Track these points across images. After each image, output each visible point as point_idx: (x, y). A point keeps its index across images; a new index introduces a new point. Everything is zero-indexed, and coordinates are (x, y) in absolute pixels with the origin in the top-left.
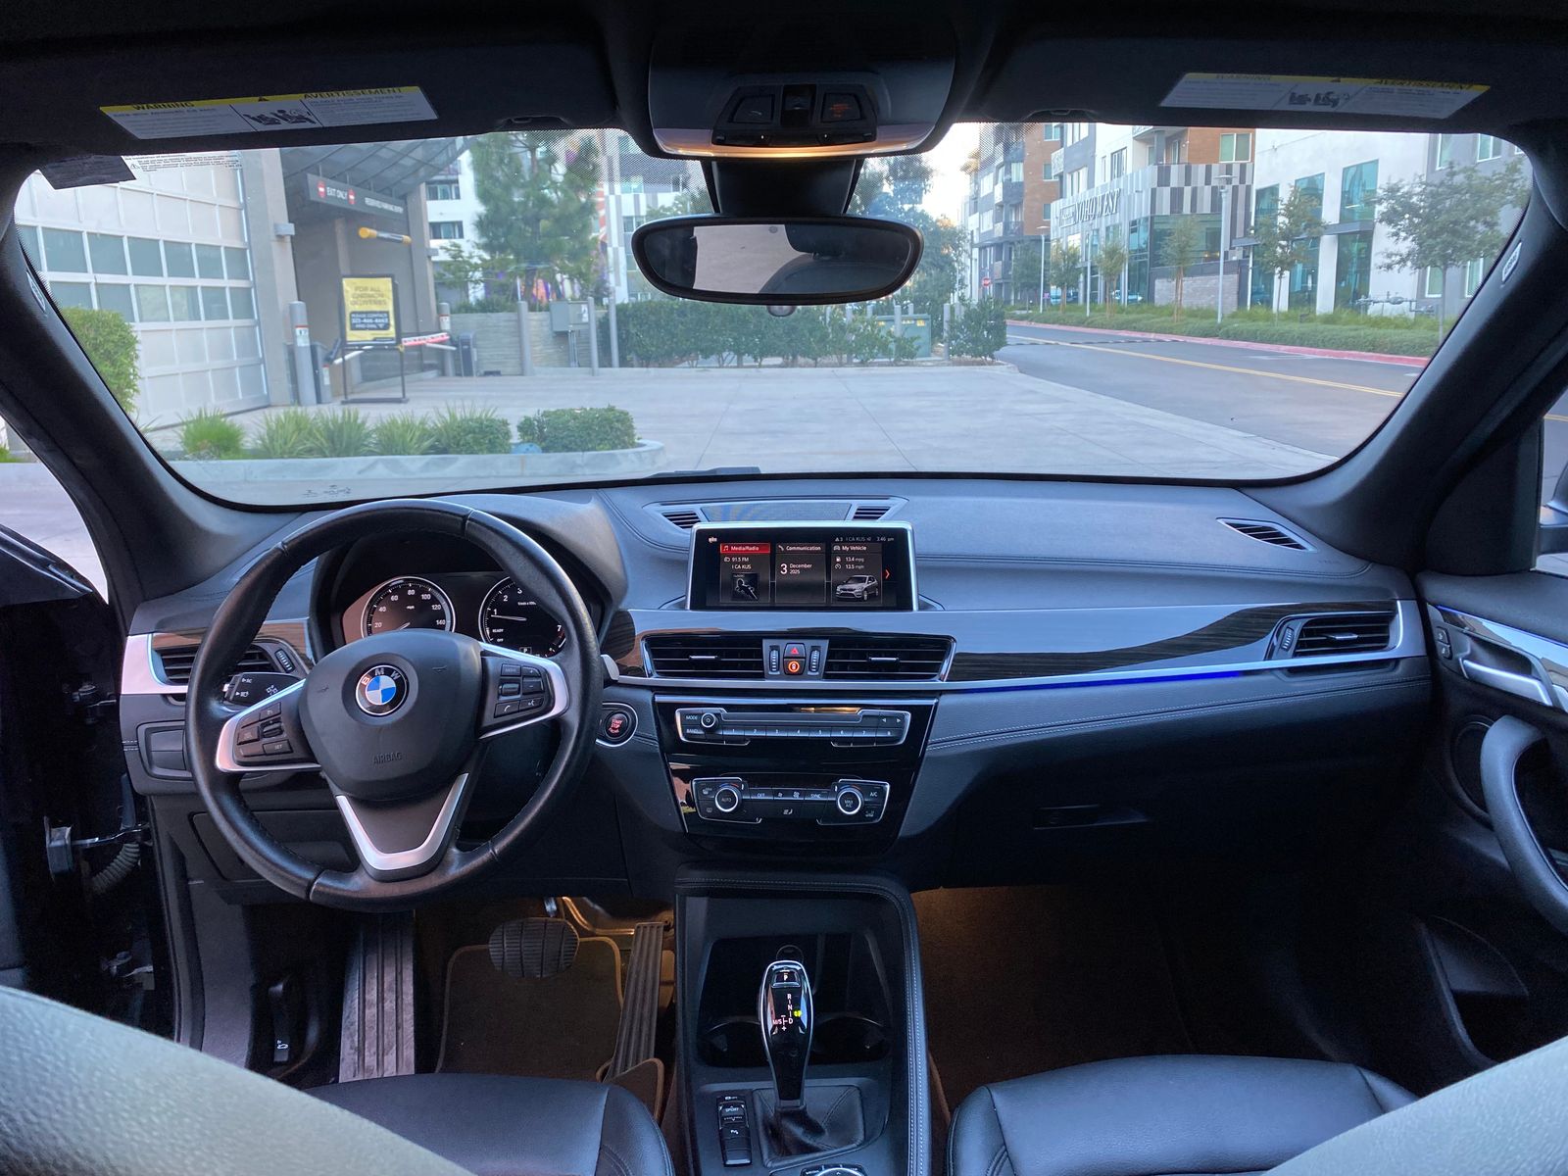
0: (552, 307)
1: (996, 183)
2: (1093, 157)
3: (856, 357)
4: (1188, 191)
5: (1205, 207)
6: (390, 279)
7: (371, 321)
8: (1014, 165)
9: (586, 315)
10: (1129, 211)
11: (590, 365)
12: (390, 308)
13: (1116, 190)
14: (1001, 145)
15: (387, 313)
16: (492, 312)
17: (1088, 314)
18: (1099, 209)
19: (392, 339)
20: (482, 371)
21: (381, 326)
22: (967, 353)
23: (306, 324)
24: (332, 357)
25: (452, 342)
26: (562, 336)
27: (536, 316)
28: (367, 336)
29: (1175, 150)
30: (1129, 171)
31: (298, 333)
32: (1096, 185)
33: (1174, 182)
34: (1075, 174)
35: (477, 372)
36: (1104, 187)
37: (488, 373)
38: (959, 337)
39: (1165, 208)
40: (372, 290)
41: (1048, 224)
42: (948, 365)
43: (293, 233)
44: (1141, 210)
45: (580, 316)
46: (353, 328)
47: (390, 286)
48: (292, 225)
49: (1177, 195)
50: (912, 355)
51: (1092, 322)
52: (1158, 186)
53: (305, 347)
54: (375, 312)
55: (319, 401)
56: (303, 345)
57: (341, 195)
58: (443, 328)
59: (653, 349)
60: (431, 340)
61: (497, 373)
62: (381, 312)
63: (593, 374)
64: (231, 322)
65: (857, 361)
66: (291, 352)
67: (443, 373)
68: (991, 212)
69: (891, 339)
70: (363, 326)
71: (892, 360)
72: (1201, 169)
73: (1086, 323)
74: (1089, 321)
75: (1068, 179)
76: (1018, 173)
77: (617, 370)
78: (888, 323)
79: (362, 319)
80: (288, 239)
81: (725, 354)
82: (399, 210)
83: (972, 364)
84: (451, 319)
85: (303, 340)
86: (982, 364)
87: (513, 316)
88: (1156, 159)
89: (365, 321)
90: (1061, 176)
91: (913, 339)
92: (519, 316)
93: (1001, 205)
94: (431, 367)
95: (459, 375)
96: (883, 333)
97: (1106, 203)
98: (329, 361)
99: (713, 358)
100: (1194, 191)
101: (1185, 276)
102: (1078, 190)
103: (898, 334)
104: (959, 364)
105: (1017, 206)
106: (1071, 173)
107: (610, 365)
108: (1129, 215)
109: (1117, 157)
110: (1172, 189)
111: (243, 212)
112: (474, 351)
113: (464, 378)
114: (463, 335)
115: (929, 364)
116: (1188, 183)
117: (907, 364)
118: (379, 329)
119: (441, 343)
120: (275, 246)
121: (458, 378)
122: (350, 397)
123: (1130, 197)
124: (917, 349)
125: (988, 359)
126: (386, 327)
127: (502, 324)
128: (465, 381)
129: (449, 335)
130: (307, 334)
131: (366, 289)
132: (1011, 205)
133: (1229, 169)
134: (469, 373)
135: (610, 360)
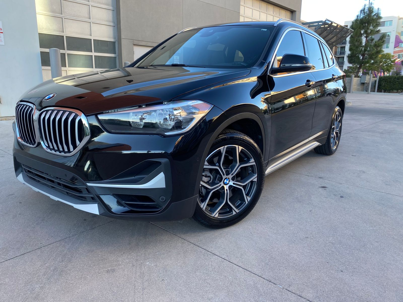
26: (363, 84)
27: (356, 79)
63: (368, 93)
77: (376, 93)
87: (350, 78)
92: (351, 78)
107: (374, 91)
135: (375, 91)
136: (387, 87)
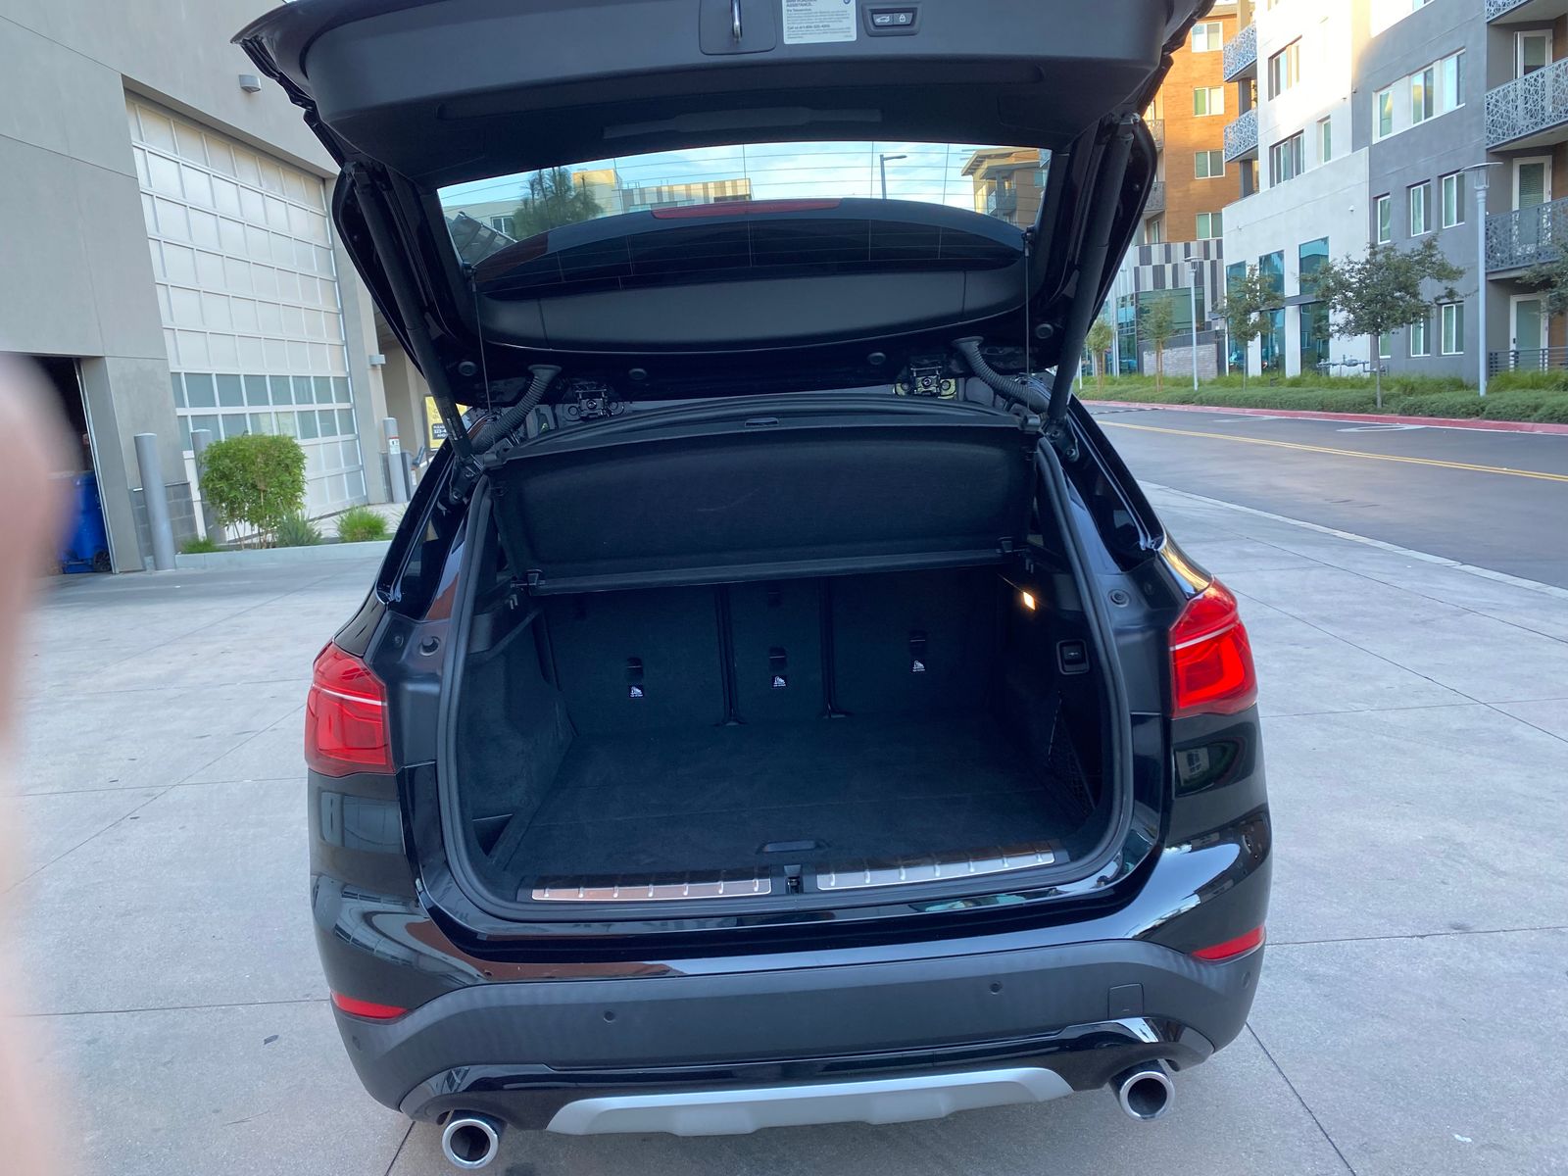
4: (1169, 268)
29: (1155, 228)
31: (391, 443)
39: (1148, 285)
43: (384, 362)
48: (383, 355)
49: (1159, 272)
64: (340, 438)
66: (386, 459)
72: (1180, 246)
80: (379, 367)
100: (1175, 268)
110: (1151, 264)
116: (1168, 261)
120: (370, 372)
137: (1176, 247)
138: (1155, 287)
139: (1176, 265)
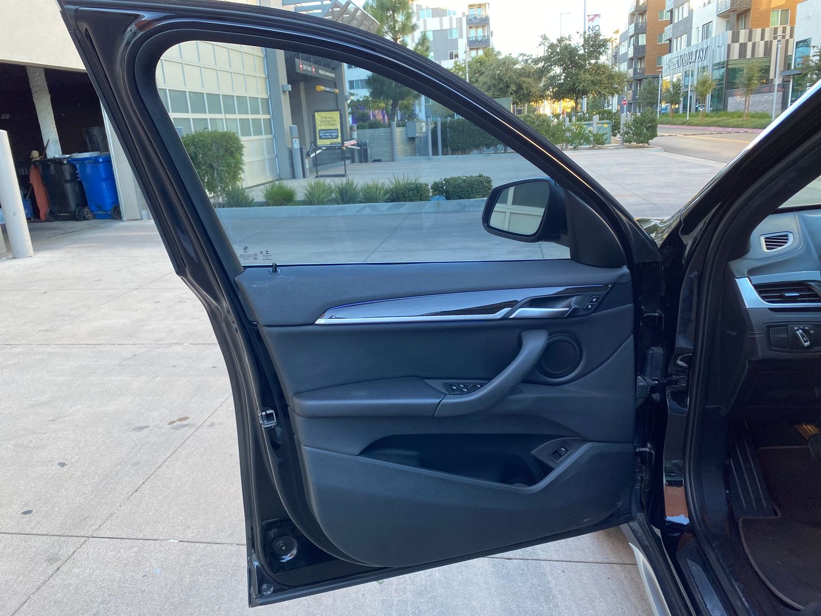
0: (407, 125)
1: (629, 46)
2: (691, 28)
3: (571, 145)
4: (750, 45)
5: (760, 52)
6: (339, 112)
7: (329, 134)
8: (640, 36)
9: (424, 128)
10: (713, 58)
11: (428, 155)
12: (339, 127)
13: (705, 47)
14: (633, 24)
15: (337, 130)
16: (376, 128)
17: (688, 119)
18: (694, 58)
19: (340, 143)
20: (372, 160)
21: (334, 137)
22: (634, 141)
23: (298, 137)
24: (310, 153)
25: (358, 145)
26: (412, 140)
27: (400, 130)
28: (328, 142)
29: (742, 19)
30: (713, 35)
31: (294, 141)
32: (692, 45)
33: (742, 40)
34: (679, 39)
35: (370, 160)
36: (697, 45)
37: (375, 161)
38: (629, 133)
39: (735, 55)
40: (330, 118)
41: (661, 68)
42: (623, 148)
43: (291, 90)
44: (721, 57)
45: (421, 128)
46: (321, 138)
47: (339, 115)
48: (290, 85)
49: (743, 47)
50: (603, 143)
51: (691, 123)
52: (732, 43)
53: (298, 149)
54: (331, 130)
55: (304, 176)
56: (297, 147)
57: (309, 69)
58: (353, 137)
59: (460, 145)
60: (350, 144)
61: (379, 161)
62: (334, 130)
63: (429, 160)
64: (264, 137)
65: (572, 147)
66: (291, 152)
67: (353, 161)
68: (626, 63)
69: (590, 135)
70: (325, 137)
71: (592, 146)
72: (759, 31)
73: (687, 124)
74: (689, 122)
75: (674, 41)
76: (643, 40)
77: (440, 157)
78: (588, 126)
79: (325, 133)
80: (287, 93)
81: (498, 146)
82: (333, 75)
83: (636, 147)
84: (357, 132)
85: (297, 146)
86: (641, 147)
87: (388, 129)
88: (730, 27)
89: (326, 134)
90: (670, 40)
91: (604, 134)
92: (391, 130)
93: (632, 59)
94: (348, 158)
95: (362, 162)
96: (587, 132)
97: (698, 54)
98: (308, 155)
99: (492, 148)
100: (754, 44)
101: (751, 94)
102: (680, 46)
103: (595, 132)
104: (629, 147)
105: (641, 59)
106: (677, 38)
107: (438, 155)
108: (713, 61)
109: (707, 27)
110: (740, 44)
111: (267, 80)
112: (369, 149)
113: (364, 164)
114: (363, 141)
115: (612, 148)
116: (750, 40)
117: (599, 148)
118: (333, 138)
119: (353, 145)
120: (282, 96)
121: (361, 164)
122: (320, 174)
123: (714, 49)
124: (606, 140)
125: (646, 145)
126: (337, 137)
127: (383, 134)
128: (364, 165)
129: (357, 141)
130: (298, 142)
131: (326, 118)
132: (638, 59)
133: (776, 30)
134: (366, 161)
135: (438, 152)
136: (459, 143)
137: (756, 31)
138: (740, 57)
139: (755, 42)
